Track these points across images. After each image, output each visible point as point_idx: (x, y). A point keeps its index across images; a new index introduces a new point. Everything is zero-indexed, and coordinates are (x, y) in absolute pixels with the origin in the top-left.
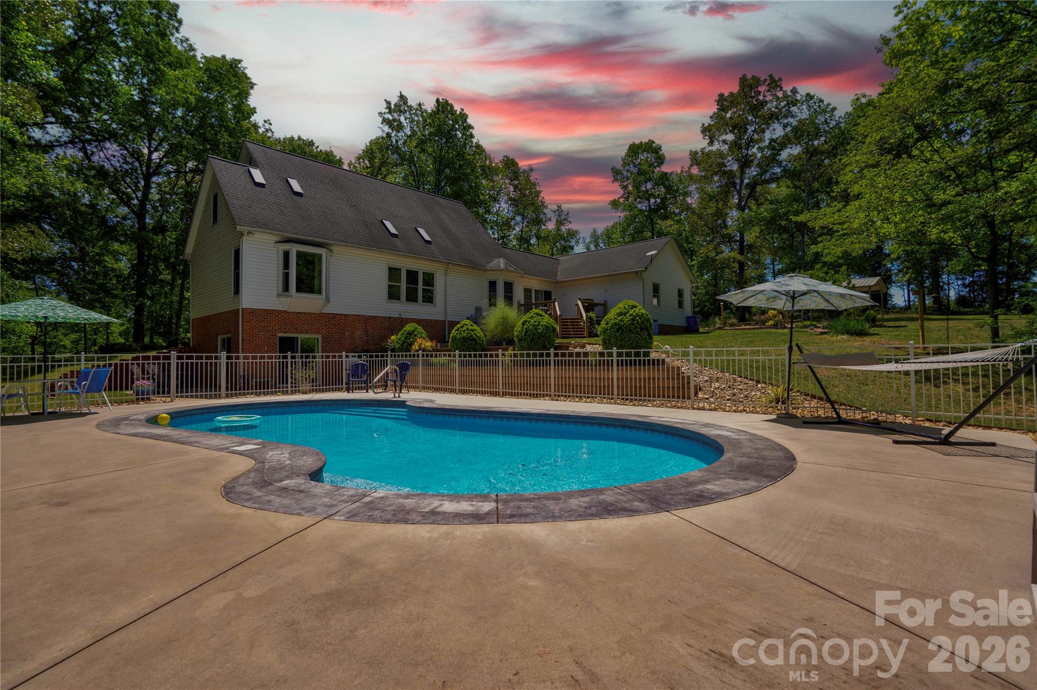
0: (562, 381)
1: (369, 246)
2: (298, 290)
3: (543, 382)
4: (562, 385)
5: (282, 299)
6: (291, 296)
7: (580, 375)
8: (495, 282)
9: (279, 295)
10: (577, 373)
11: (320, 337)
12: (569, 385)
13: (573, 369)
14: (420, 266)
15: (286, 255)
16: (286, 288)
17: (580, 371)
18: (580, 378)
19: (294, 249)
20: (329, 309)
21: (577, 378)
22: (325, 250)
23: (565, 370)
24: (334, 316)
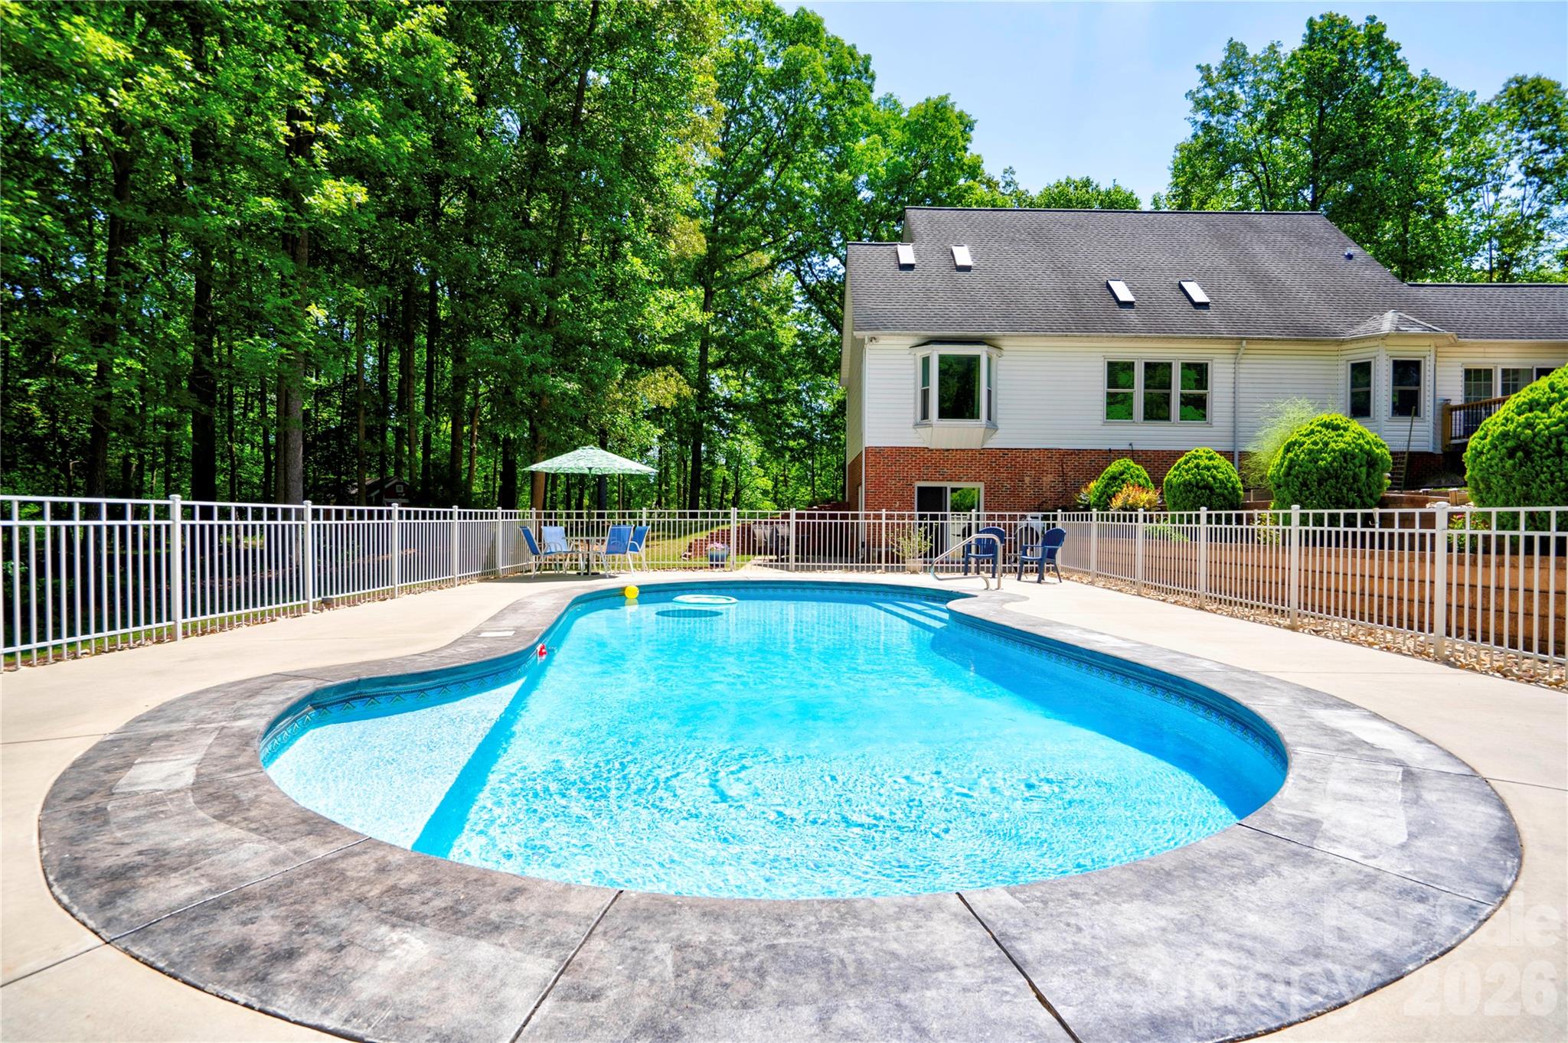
0: (1354, 584)
1: (1069, 329)
2: (943, 414)
3: (1314, 583)
4: (1354, 593)
5: (922, 431)
6: (931, 425)
7: (1401, 570)
8: (1369, 363)
9: (916, 425)
10: (1391, 567)
11: (981, 486)
12: (1371, 595)
13: (1381, 556)
14: (1176, 353)
15: (926, 361)
16: (925, 415)
17: (1401, 561)
18: (1401, 580)
19: (936, 352)
20: (996, 442)
21: (1391, 579)
22: (985, 348)
23: (1363, 557)
24: (1005, 452)
